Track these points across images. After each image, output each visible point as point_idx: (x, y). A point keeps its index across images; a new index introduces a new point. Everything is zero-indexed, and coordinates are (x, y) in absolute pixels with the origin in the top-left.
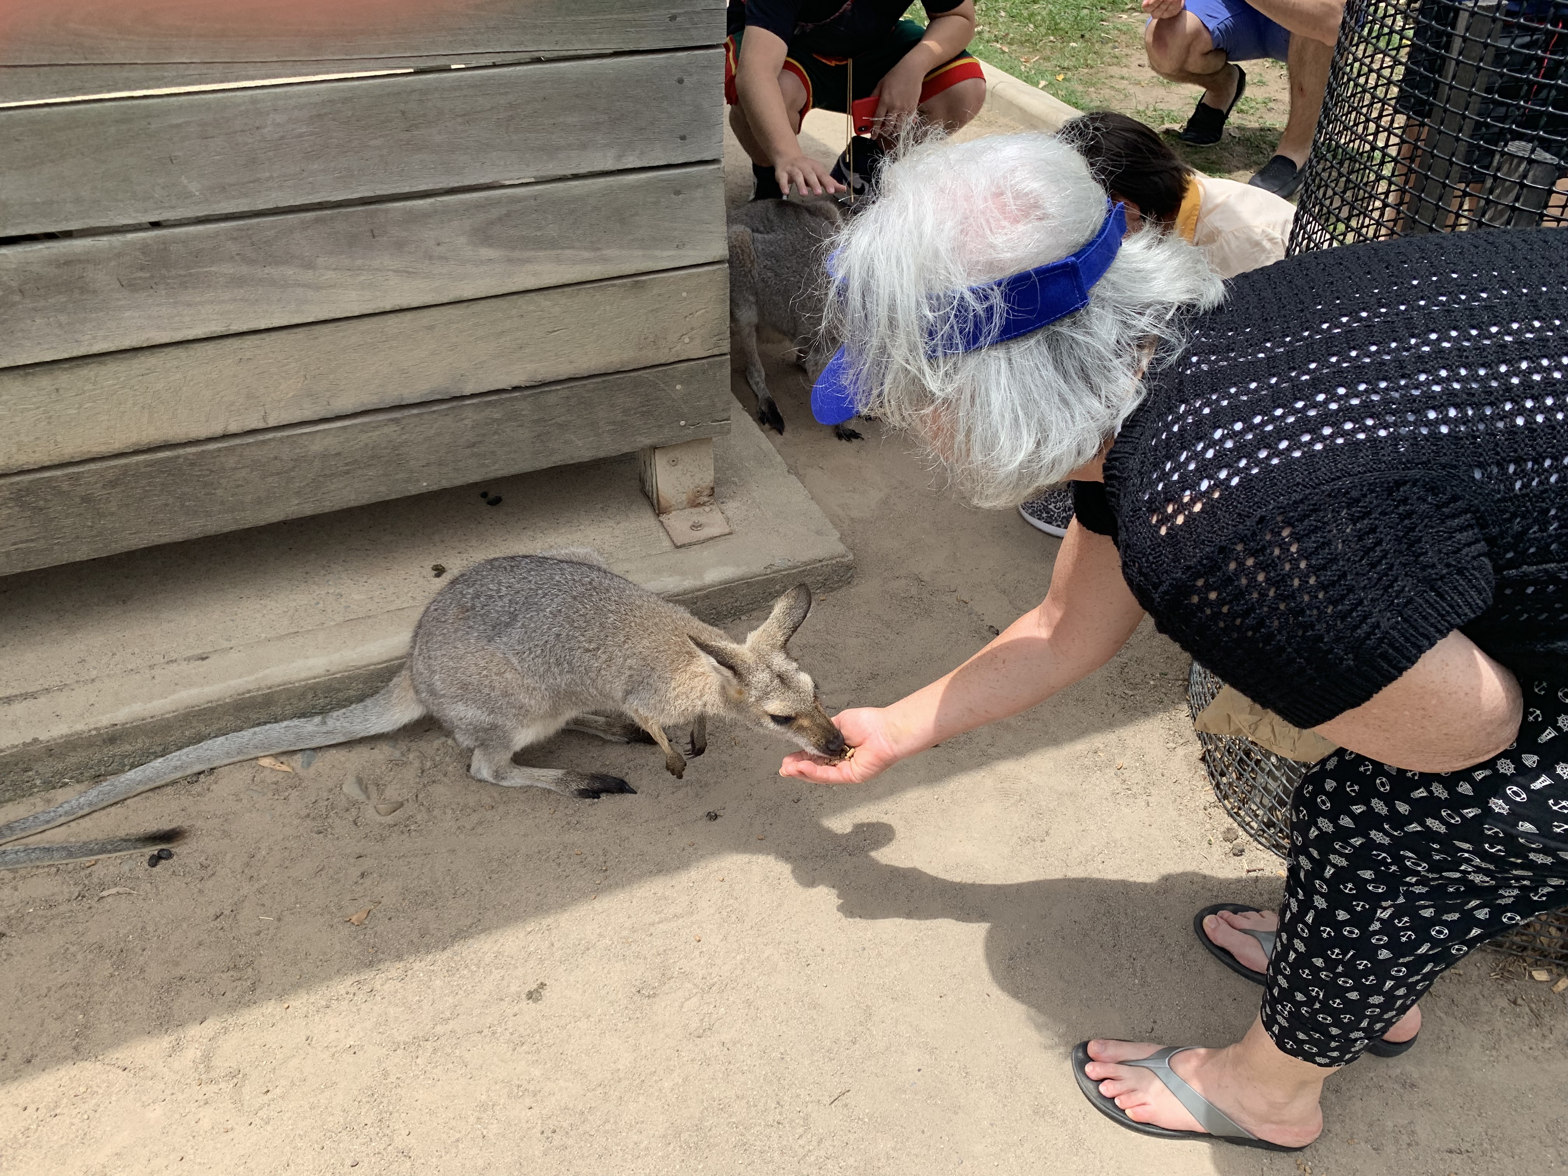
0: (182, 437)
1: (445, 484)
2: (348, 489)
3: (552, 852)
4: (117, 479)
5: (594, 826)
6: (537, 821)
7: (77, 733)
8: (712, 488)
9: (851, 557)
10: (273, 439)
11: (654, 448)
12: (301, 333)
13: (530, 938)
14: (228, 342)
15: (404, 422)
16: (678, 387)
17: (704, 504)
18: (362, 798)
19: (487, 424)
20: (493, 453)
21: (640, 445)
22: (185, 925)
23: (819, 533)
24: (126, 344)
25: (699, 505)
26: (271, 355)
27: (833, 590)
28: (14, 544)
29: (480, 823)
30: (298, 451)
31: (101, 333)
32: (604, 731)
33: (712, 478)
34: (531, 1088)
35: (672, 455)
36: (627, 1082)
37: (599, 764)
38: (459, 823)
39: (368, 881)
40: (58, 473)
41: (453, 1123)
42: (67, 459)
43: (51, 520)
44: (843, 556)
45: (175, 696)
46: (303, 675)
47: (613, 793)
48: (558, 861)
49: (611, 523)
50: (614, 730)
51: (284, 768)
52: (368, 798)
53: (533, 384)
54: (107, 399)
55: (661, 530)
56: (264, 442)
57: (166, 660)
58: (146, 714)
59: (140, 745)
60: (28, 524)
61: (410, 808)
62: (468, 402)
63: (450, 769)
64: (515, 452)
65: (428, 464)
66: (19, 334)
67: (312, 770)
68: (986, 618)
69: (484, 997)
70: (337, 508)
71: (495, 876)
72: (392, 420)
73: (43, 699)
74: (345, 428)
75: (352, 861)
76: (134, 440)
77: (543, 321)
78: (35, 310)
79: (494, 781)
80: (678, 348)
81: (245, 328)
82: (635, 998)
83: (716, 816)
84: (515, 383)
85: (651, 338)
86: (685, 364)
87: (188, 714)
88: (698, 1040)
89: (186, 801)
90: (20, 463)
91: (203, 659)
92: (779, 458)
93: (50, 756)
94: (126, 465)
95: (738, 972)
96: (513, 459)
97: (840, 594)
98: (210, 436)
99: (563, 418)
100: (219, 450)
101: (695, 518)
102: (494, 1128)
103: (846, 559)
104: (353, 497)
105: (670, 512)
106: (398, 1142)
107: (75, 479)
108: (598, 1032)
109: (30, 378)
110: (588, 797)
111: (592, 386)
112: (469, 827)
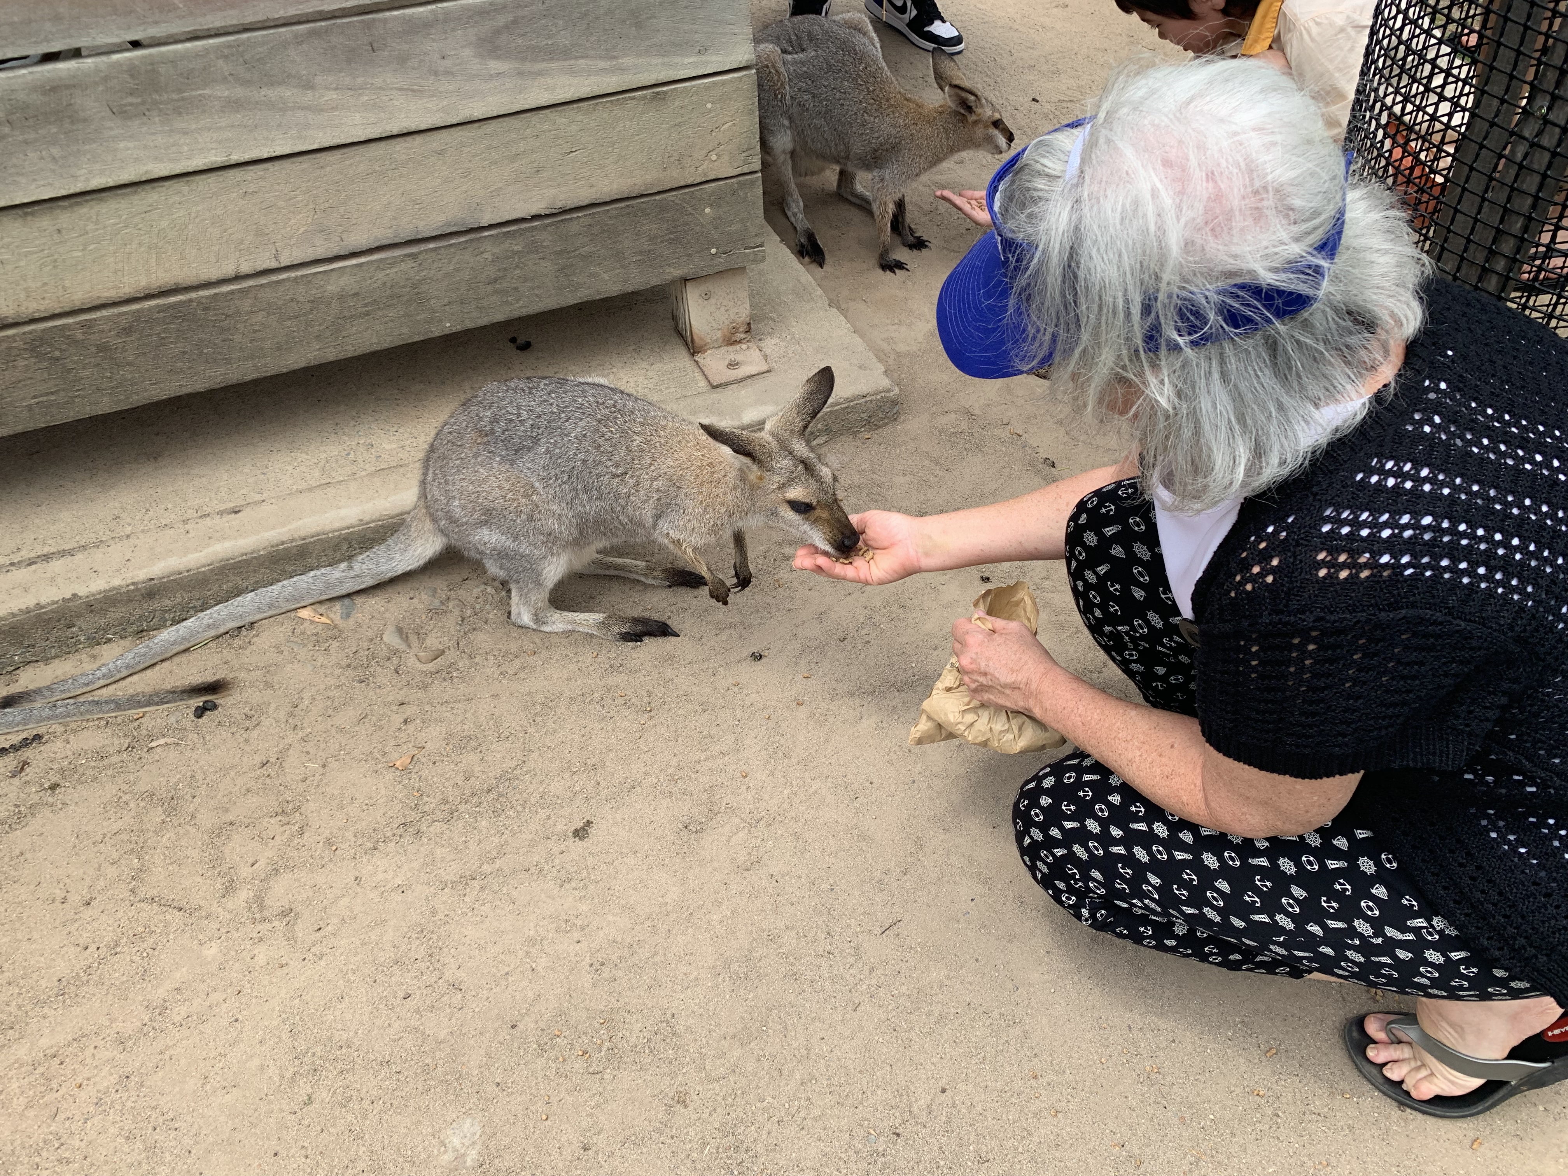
0: (192, 280)
1: (470, 325)
2: (369, 331)
3: (596, 695)
4: (131, 327)
5: (637, 668)
6: (580, 664)
7: (114, 588)
8: (749, 324)
9: (897, 391)
10: (288, 279)
11: (685, 280)
12: (306, 161)
13: (576, 778)
14: (231, 173)
15: (421, 257)
16: (707, 210)
17: (740, 342)
18: (403, 647)
19: (507, 257)
20: (516, 289)
21: (670, 277)
22: (233, 774)
23: (861, 367)
24: (125, 177)
25: (736, 342)
26: (277, 187)
27: (878, 427)
28: (35, 397)
29: (523, 668)
30: (314, 292)
31: (98, 166)
32: (645, 575)
33: (748, 312)
34: (579, 922)
35: (704, 287)
36: (675, 916)
37: (640, 608)
38: (502, 669)
39: (411, 728)
40: (70, 320)
41: (502, 957)
42: (78, 305)
43: (69, 371)
44: (888, 391)
45: (210, 550)
46: (337, 525)
47: (655, 636)
48: (602, 703)
49: (644, 365)
50: (656, 574)
51: (324, 619)
52: (409, 646)
53: (554, 211)
54: (111, 239)
55: (697, 370)
56: (278, 282)
57: (199, 514)
58: (182, 567)
59: (179, 600)
60: (46, 376)
61: (452, 655)
62: (486, 234)
63: (491, 616)
64: (539, 287)
65: (449, 303)
66: (13, 170)
67: (351, 621)
68: (1040, 450)
69: (531, 836)
70: (359, 352)
71: (539, 719)
72: (409, 255)
73: (80, 556)
74: (361, 265)
75: (394, 708)
76: (143, 283)
77: (560, 141)
78: (26, 142)
79: (535, 627)
80: (704, 167)
81: (246, 157)
82: (682, 834)
83: (761, 657)
84: (534, 211)
85: (676, 156)
86: (713, 185)
87: (223, 568)
88: (746, 874)
89: (228, 654)
90: (31, 310)
91: (236, 512)
92: (819, 292)
93: (91, 611)
94: (138, 311)
95: (786, 806)
96: (537, 295)
97: (887, 431)
98: (221, 277)
99: (586, 249)
100: (232, 292)
101: (732, 357)
102: (543, 961)
103: (892, 394)
104: (375, 340)
105: (705, 351)
106: (448, 975)
107: (87, 326)
108: (645, 867)
109: (29, 218)
110: (631, 640)
111: (615, 212)
112: (511, 672)
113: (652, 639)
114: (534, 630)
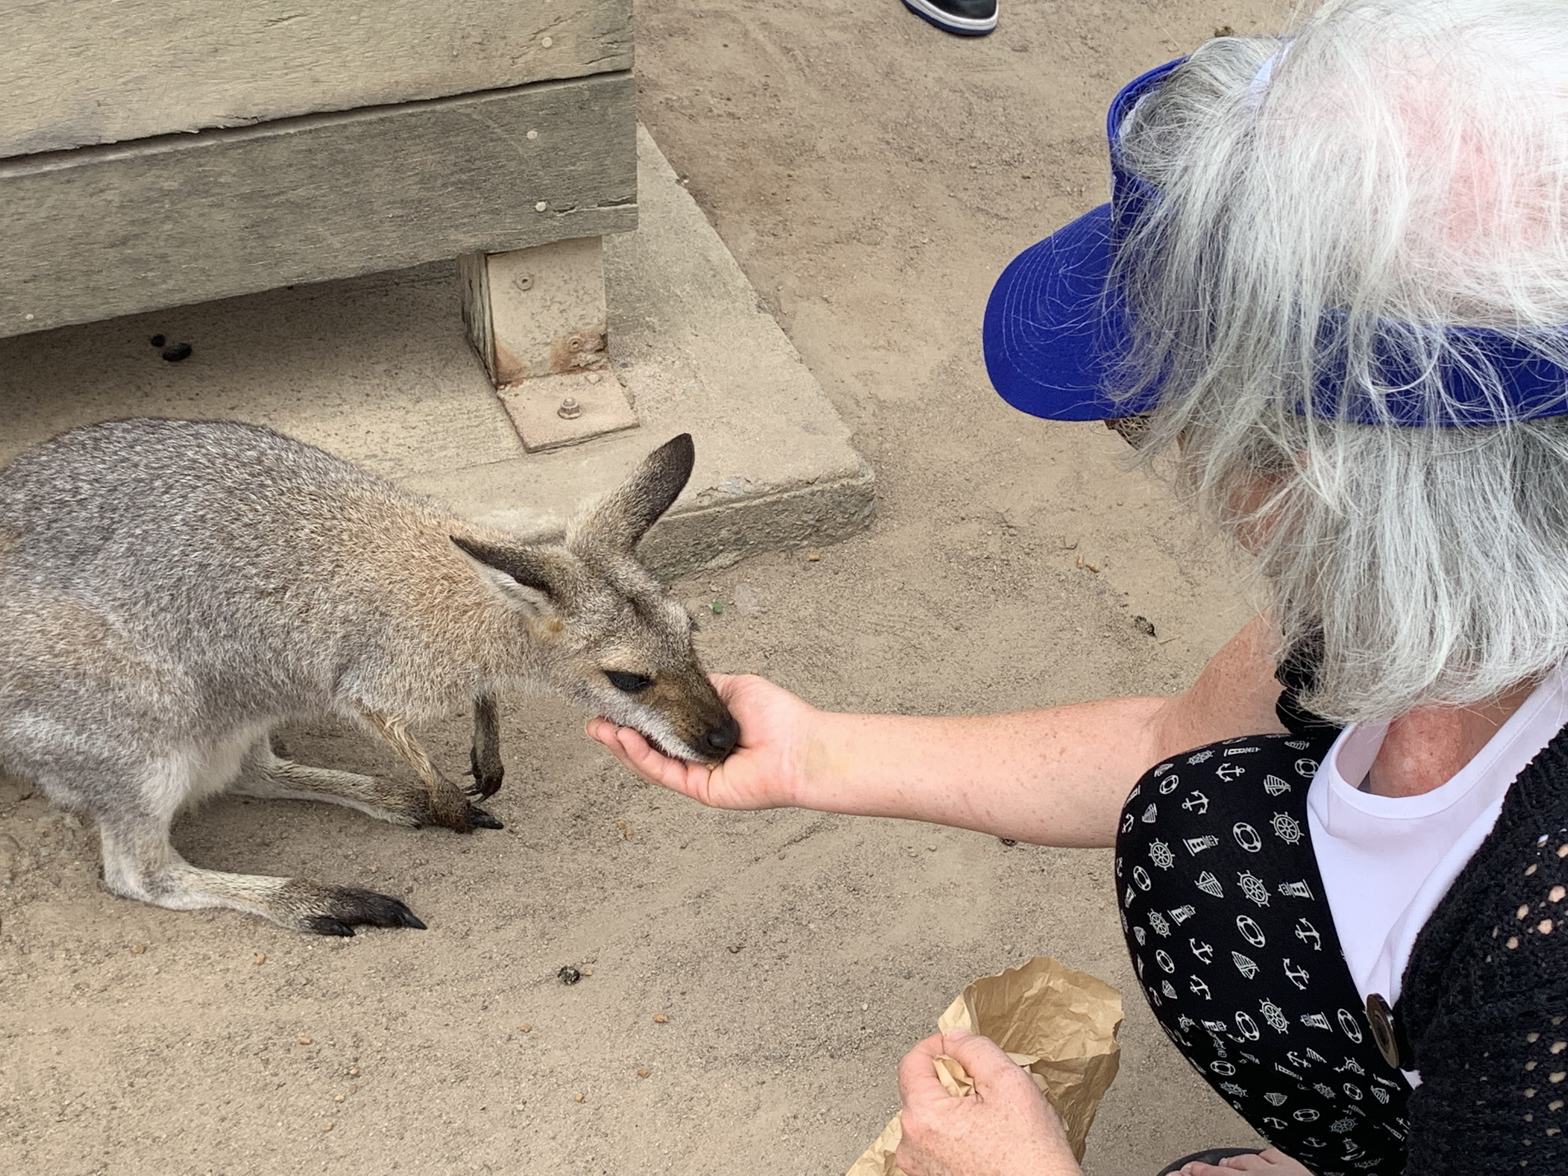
1: (70, 317)
3: (254, 1038)
5: (338, 988)
6: (229, 977)
8: (604, 337)
9: (871, 476)
11: (486, 255)
16: (532, 134)
17: (587, 368)
19: (149, 201)
20: (163, 257)
21: (456, 249)
23: (809, 428)
25: (577, 369)
27: (835, 540)
29: (119, 979)
32: (371, 802)
33: (602, 316)
35: (521, 269)
37: (357, 869)
38: (79, 978)
44: (854, 476)
47: (379, 926)
48: (264, 1055)
49: (403, 401)
50: (392, 801)
53: (243, 123)
55: (500, 416)
62: (111, 157)
63: (67, 872)
64: (207, 256)
65: (34, 278)
68: (1131, 601)
71: (140, 1082)
79: (148, 898)
80: (529, 57)
83: (578, 976)
84: (205, 121)
85: (476, 36)
86: (543, 90)
92: (742, 280)
96: (203, 270)
97: (853, 546)
99: (301, 192)
101: (569, 395)
103: (861, 481)
105: (520, 382)
110: (332, 933)
111: (358, 130)
112: (96, 985)
113: (374, 932)
114: (147, 904)
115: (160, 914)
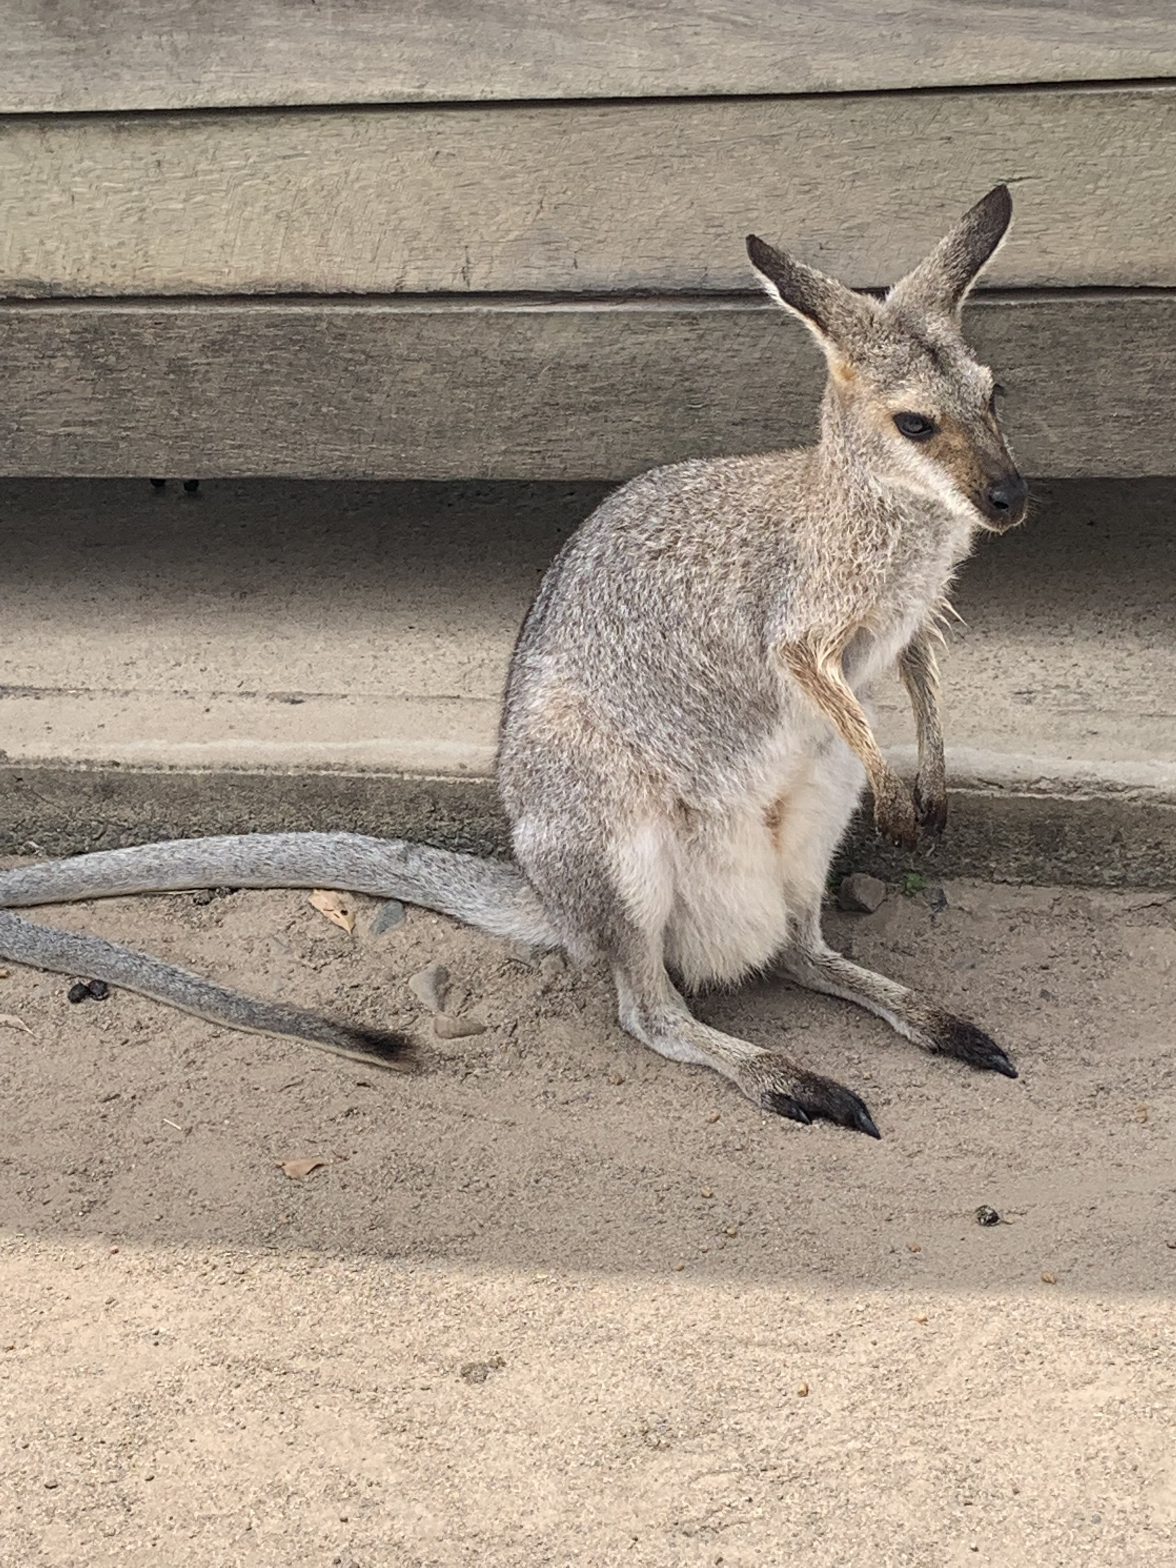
0: (330, 285)
2: (595, 441)
4: (224, 341)
6: (678, 1124)
7: (59, 760)
10: (474, 314)
12: (541, 119)
13: (533, 1289)
14: (421, 116)
15: (704, 324)
18: (431, 1003)
22: (61, 1096)
24: (264, 96)
26: (487, 153)
28: (66, 424)
29: (584, 1098)
30: (514, 347)
31: (232, 72)
32: (897, 1013)
34: (368, 1494)
36: (521, 1550)
37: (853, 1071)
38: (550, 1088)
39: (350, 1123)
40: (141, 311)
41: (221, 1492)
42: (158, 287)
43: (123, 393)
45: (218, 744)
46: (421, 763)
47: (836, 1121)
51: (343, 921)
52: (442, 1008)
54: (227, 191)
56: (460, 317)
57: (241, 689)
59: (145, 815)
60: (89, 393)
61: (490, 1042)
63: (595, 1001)
65: (743, 422)
66: (118, 58)
67: (383, 940)
69: (398, 1346)
70: (570, 475)
72: (684, 316)
73: (46, 702)
74: (598, 316)
75: (349, 1086)
76: (257, 274)
77: (990, 156)
78: (144, 18)
82: (631, 1439)
83: (996, 1220)
87: (225, 778)
88: (681, 1539)
89: (178, 929)
90: (93, 282)
91: (294, 702)
93: (17, 789)
94: (239, 316)
95: (835, 1465)
98: (374, 288)
99: (1019, 372)
100: (384, 317)
102: (272, 1524)
104: (601, 459)
106: (127, 1485)
107: (164, 325)
108: (529, 1461)
109: (124, 135)
111: (1084, 311)
112: (561, 1098)
115: (651, 1057)
